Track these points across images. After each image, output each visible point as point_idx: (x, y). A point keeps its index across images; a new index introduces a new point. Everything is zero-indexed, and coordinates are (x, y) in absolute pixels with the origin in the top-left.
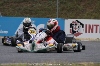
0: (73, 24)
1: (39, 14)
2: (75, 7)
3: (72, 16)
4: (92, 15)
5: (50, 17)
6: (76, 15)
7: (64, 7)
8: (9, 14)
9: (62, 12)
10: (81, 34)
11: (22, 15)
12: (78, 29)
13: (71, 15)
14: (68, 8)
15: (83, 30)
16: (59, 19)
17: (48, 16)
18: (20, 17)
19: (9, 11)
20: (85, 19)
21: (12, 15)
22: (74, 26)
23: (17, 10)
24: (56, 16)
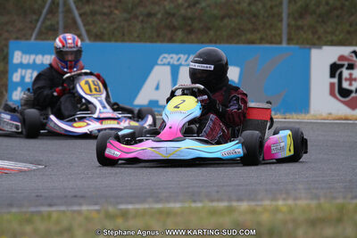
1: (218, 33)
2: (347, 3)
3: (334, 38)
5: (258, 41)
6: (349, 32)
7: (307, 6)
8: (113, 33)
9: (300, 23)
11: (158, 36)
13: (333, 33)
14: (322, 9)
16: (292, 46)
17: (249, 36)
18: (151, 42)
19: (112, 23)
21: (123, 35)
22: (346, 73)
23: (141, 18)
24: (280, 35)
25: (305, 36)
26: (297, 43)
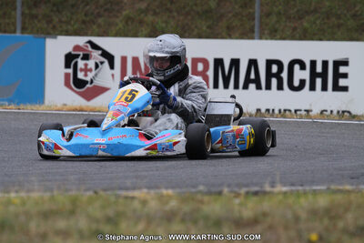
0: (77, 56)
3: (69, 27)
4: (141, 22)
6: (84, 22)
9: (34, 12)
10: (104, 90)
12: (94, 72)
13: (68, 23)
15: (113, 75)
16: (26, 35)
20: (116, 35)
24: (14, 24)
25: (39, 25)
26: (31, 33)
